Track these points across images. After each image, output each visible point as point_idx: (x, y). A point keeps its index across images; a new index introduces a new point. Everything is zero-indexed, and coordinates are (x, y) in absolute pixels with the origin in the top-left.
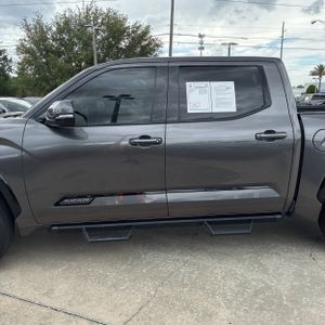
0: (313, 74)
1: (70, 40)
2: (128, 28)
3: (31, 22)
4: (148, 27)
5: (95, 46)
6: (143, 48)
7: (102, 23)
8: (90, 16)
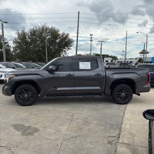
0: (141, 53)
1: (35, 38)
2: (59, 34)
3: (20, 32)
4: (68, 34)
5: (46, 41)
6: (66, 42)
7: (49, 32)
8: (44, 29)
